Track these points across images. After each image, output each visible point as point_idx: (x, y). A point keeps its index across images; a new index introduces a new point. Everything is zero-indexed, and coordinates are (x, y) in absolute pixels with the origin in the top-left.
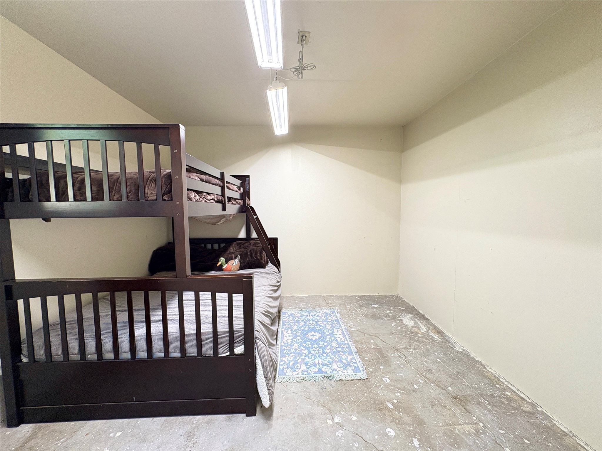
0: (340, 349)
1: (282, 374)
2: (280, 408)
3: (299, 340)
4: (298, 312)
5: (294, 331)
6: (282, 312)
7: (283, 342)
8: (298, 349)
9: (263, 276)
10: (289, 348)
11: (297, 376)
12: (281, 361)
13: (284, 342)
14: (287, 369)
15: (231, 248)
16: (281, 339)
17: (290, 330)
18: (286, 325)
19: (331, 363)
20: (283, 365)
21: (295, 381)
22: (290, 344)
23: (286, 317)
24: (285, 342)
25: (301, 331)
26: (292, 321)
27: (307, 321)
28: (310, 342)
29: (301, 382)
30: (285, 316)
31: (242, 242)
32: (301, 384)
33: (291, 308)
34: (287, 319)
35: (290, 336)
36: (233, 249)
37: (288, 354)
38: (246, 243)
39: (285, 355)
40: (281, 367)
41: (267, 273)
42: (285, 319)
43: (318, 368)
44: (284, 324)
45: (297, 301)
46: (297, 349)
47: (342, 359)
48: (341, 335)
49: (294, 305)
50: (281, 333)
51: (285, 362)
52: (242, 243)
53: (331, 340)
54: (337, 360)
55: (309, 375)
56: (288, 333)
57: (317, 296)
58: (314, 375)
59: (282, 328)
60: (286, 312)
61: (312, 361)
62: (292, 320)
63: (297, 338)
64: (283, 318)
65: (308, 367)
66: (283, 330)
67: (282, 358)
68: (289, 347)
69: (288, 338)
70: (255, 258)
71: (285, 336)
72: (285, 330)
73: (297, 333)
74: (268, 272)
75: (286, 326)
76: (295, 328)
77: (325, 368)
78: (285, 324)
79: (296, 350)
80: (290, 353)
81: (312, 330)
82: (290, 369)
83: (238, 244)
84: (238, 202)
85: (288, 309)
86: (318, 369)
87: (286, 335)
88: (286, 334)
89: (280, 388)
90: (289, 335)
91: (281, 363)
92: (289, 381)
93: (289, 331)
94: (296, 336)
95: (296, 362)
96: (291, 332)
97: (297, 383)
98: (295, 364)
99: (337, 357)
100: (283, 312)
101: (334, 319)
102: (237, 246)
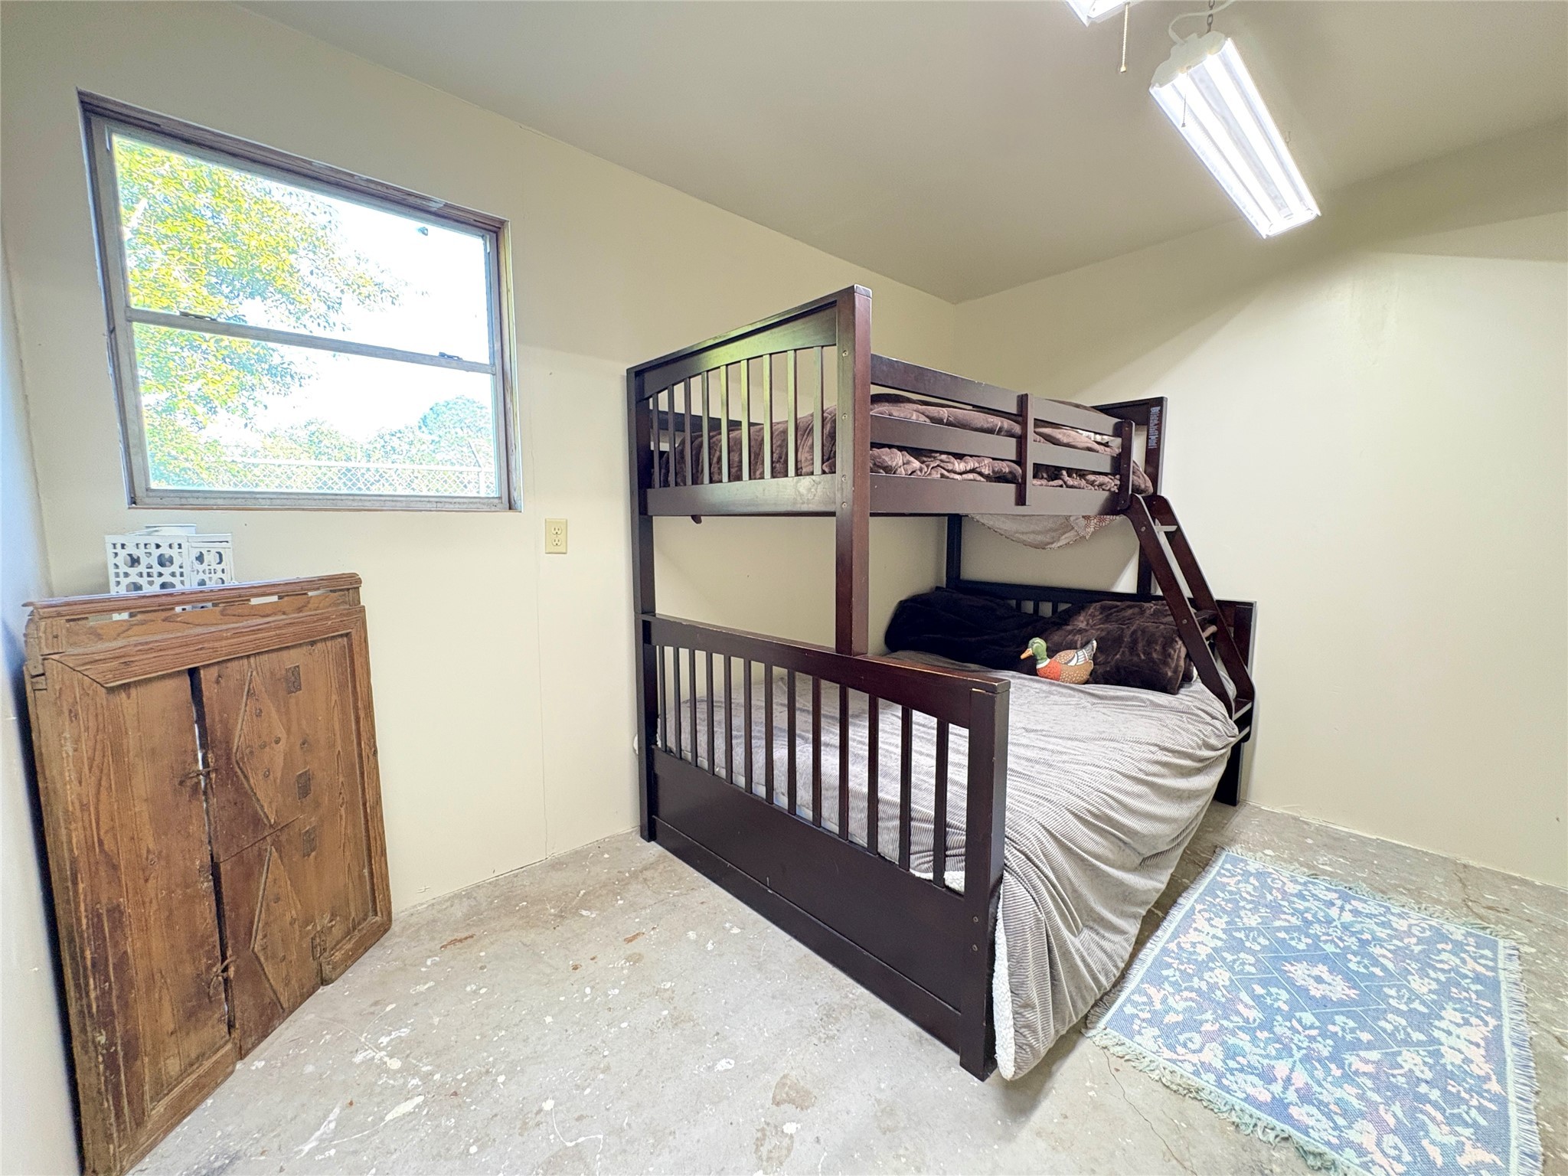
0: (1435, 1095)
1: (1121, 1029)
2: (1063, 1112)
3: (1243, 964)
4: (1292, 876)
5: (1242, 929)
6: (1224, 854)
7: (1179, 943)
8: (1222, 988)
9: (1154, 714)
10: (1191, 971)
11: (1171, 1066)
12: (1138, 991)
13: (1182, 945)
14: (1144, 1025)
15: (1081, 618)
16: (1176, 929)
17: (1226, 918)
18: (1219, 897)
19: (1351, 1116)
20: (1139, 1008)
21: (1155, 1075)
22: (1200, 959)
23: (1233, 876)
24: (1187, 946)
25: (1271, 943)
26: (1251, 895)
27: (1319, 921)
28: (1289, 992)
29: (1175, 1091)
30: (1227, 870)
31: (1119, 603)
32: (1174, 1097)
33: (1272, 854)
34: (1232, 881)
35: (1214, 937)
36: (1088, 621)
37: (1173, 984)
38: (1130, 607)
39: (1163, 983)
40: (1129, 1010)
41: (1172, 709)
42: (1225, 880)
43: (1272, 1093)
44: (1211, 891)
45: (1310, 841)
46: (1219, 989)
47: (1422, 1133)
48: (1478, 1045)
49: (1290, 850)
50: (1183, 912)
51: (1151, 1003)
52: (1117, 606)
53: (1401, 1036)
54: (1392, 1122)
55: (1220, 1091)
56: (1212, 926)
57: (1426, 854)
58: (1243, 1103)
59: (1196, 901)
60: (1242, 860)
61: (1261, 1055)
62: (1253, 893)
63: (1242, 955)
64: (1218, 873)
65: (1232, 1064)
66: (1199, 907)
67: (1146, 986)
68: (1191, 966)
69: (1202, 938)
70: (1143, 657)
71: (1196, 929)
72: (1205, 910)
73: (1248, 940)
74: (1181, 707)
75: (1218, 900)
76: (1253, 921)
77: (1309, 1115)
78: (1219, 893)
79: (1213, 988)
80: (1184, 985)
81: (1325, 959)
82: (1157, 1032)
83: (1103, 609)
84: (1094, 481)
85: (1255, 852)
86: (1274, 1098)
87: (1200, 928)
88: (1200, 922)
89: (1092, 1061)
90: (1212, 931)
91: (1136, 998)
92: (1133, 1064)
93: (1221, 922)
94: (1238, 947)
95: (1191, 1024)
96: (1224, 926)
97: (1159, 1087)
98: (1184, 1026)
99: (1400, 1114)
100: (1227, 855)
101: (1474, 971)
102: (1101, 613)
